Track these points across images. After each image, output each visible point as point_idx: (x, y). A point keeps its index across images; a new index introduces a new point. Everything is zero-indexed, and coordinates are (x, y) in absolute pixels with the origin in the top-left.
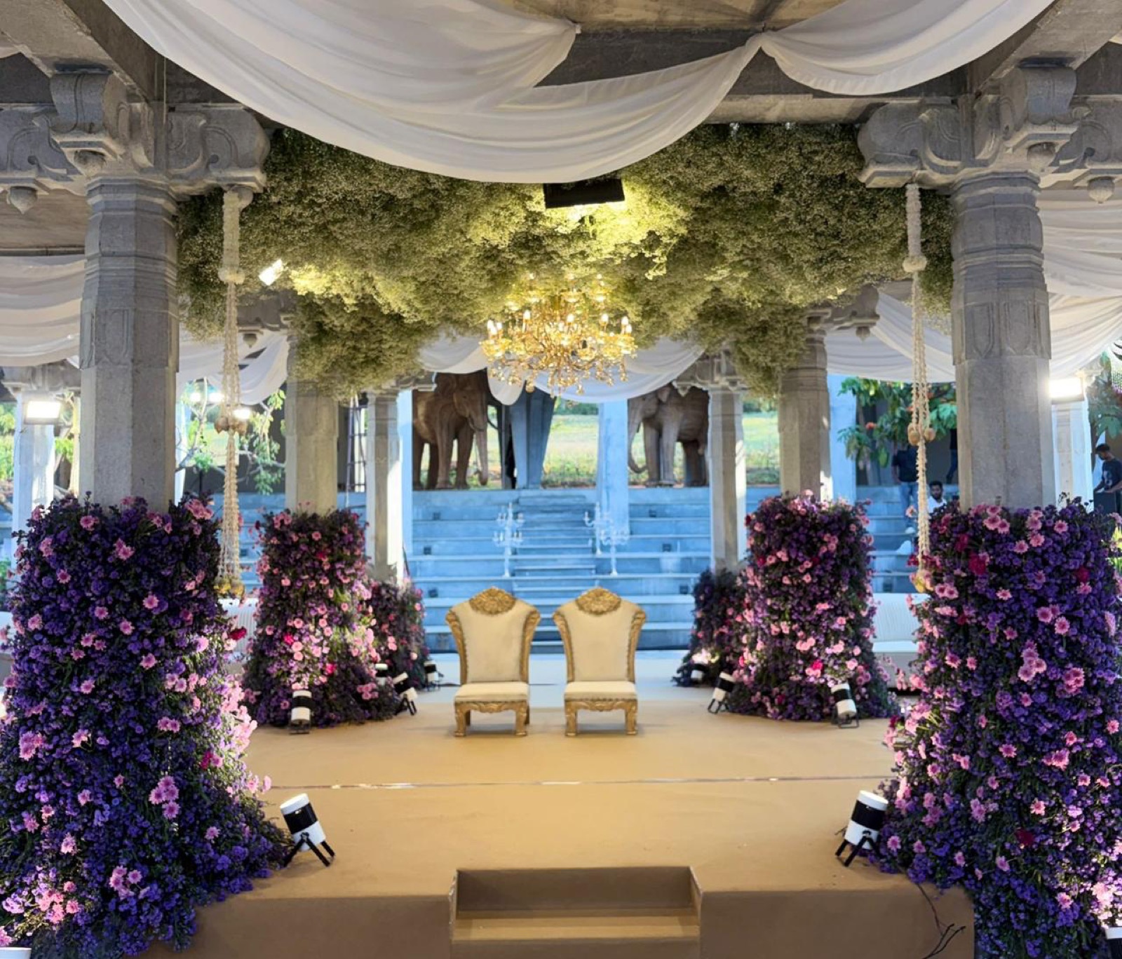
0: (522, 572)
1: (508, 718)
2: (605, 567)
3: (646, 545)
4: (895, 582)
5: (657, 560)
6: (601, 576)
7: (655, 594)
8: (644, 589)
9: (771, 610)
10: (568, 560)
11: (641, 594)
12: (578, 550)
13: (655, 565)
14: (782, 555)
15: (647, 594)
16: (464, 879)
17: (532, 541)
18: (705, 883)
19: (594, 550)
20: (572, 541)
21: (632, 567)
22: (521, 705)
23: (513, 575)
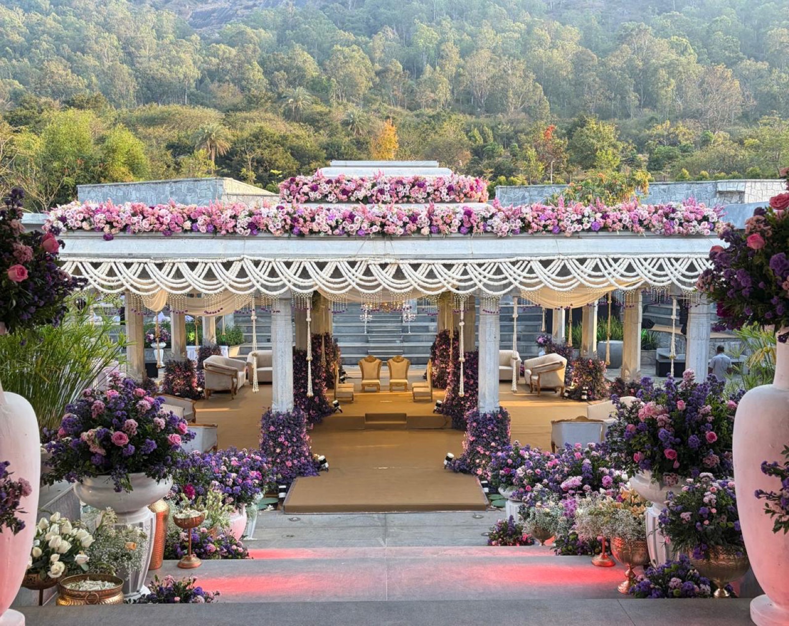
0: (372, 332)
1: (375, 388)
2: (406, 330)
3: (423, 319)
4: (522, 337)
5: (427, 327)
6: (404, 334)
7: (426, 341)
8: (421, 339)
9: (441, 361)
10: (391, 326)
11: (419, 341)
12: (395, 322)
13: (426, 329)
14: (444, 347)
15: (422, 341)
16: (366, 415)
17: (376, 317)
18: (408, 415)
19: (402, 321)
20: (393, 317)
21: (417, 330)
22: (377, 385)
23: (368, 332)
